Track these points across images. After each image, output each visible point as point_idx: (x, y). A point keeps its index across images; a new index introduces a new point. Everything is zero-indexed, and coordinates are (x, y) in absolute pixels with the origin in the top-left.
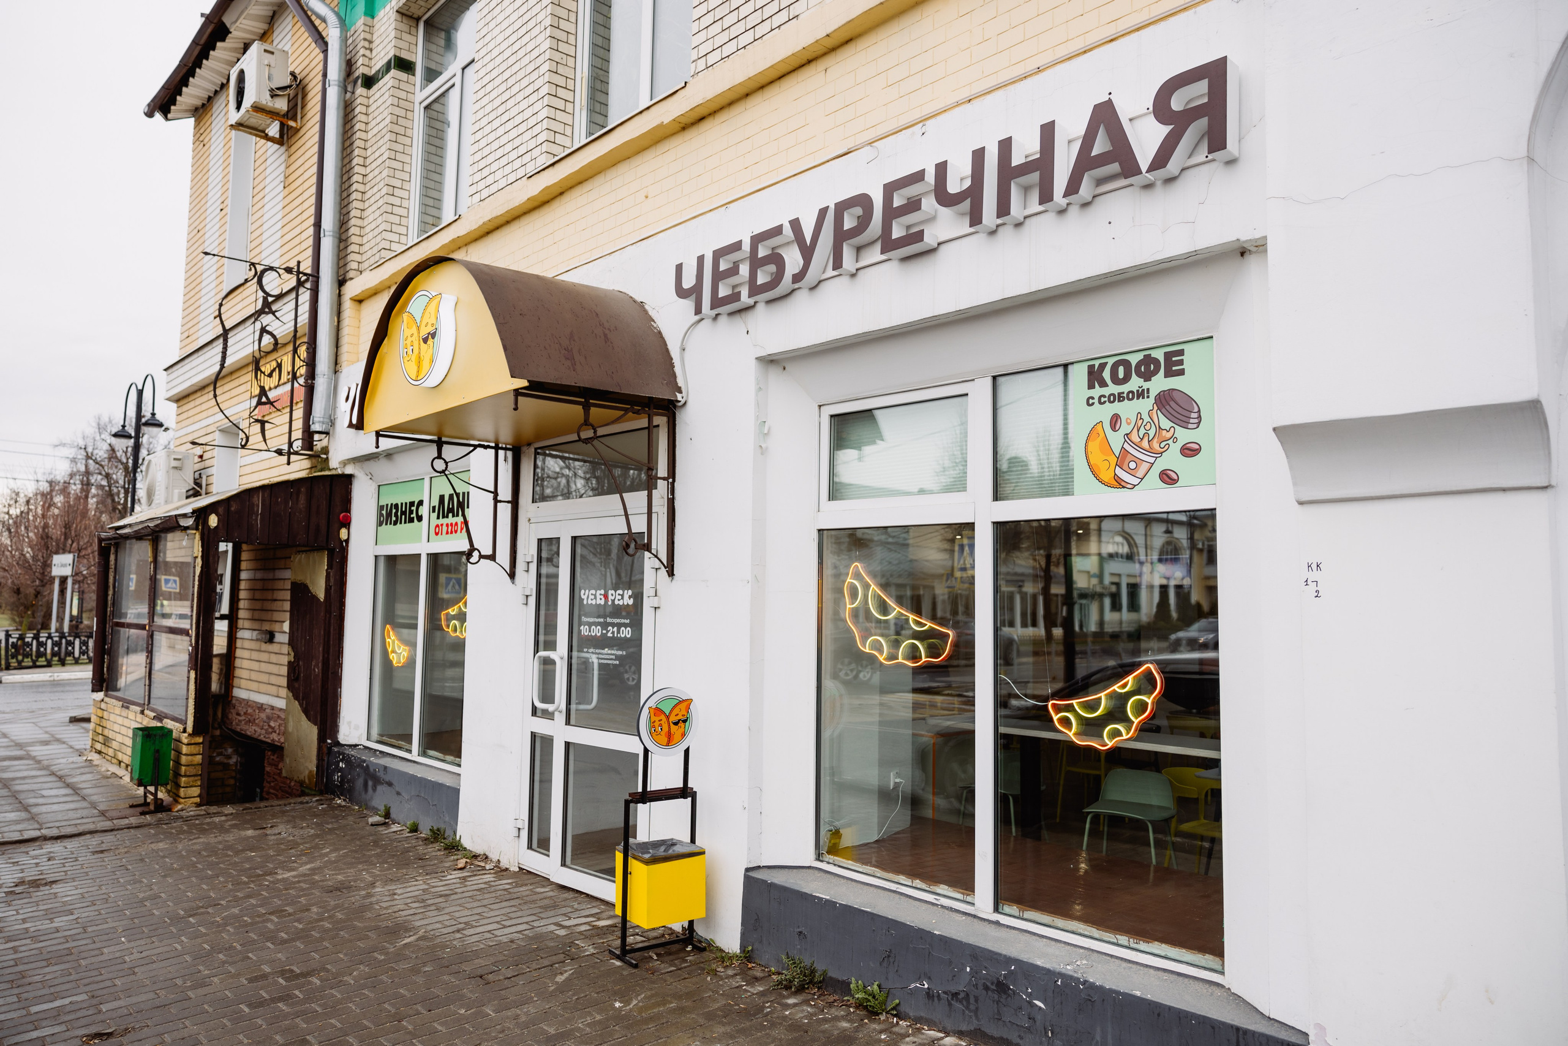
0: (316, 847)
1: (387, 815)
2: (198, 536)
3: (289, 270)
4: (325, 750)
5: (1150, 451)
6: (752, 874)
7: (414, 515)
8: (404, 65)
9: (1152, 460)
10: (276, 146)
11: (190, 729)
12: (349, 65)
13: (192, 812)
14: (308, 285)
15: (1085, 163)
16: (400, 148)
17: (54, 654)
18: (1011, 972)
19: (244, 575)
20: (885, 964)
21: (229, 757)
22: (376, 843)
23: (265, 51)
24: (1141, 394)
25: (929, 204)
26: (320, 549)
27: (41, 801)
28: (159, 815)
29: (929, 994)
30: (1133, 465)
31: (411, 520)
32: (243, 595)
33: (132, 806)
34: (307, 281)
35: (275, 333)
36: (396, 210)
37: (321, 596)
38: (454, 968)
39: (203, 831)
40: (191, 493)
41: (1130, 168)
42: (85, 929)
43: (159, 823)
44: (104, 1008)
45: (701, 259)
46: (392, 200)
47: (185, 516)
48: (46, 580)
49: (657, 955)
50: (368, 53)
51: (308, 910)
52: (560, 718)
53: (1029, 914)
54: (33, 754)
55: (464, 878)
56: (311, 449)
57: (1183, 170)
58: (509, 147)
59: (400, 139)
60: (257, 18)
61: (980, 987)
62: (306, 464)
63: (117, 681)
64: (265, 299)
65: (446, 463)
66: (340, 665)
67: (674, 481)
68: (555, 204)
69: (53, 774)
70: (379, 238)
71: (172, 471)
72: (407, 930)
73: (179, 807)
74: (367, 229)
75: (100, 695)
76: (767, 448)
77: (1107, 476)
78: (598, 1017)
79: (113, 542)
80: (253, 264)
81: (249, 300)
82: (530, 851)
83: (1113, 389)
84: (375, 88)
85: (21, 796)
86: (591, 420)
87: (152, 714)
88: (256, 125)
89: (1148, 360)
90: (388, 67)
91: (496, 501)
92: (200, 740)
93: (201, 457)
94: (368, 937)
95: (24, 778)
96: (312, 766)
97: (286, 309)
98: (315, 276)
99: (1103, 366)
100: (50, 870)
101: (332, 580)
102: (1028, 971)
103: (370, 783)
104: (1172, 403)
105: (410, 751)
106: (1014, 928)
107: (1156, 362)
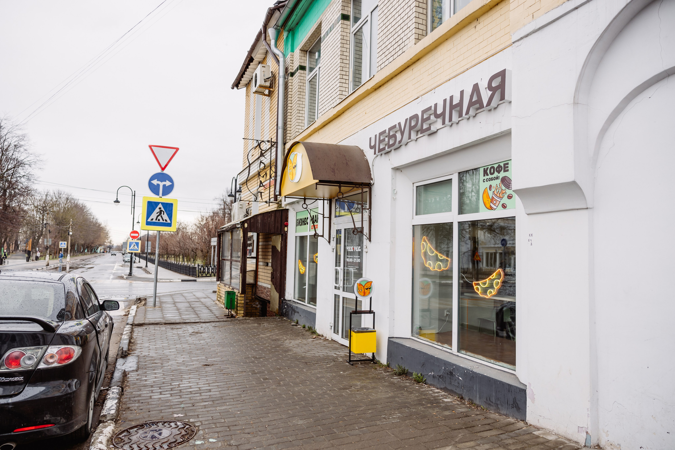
0: (274, 330)
1: (297, 323)
2: (242, 230)
3: (268, 141)
4: (281, 301)
5: (499, 197)
6: (390, 339)
7: (306, 222)
8: (302, 68)
9: (500, 200)
10: (268, 97)
11: (240, 292)
12: (286, 69)
13: (241, 318)
14: (275, 146)
15: (471, 104)
16: (301, 96)
17: (212, 272)
18: (454, 368)
19: (260, 244)
20: (423, 367)
21: (257, 305)
22: (291, 330)
23: (263, 67)
24: (497, 178)
25: (432, 117)
26: (279, 234)
27: (201, 313)
28: (232, 319)
29: (434, 377)
30: (495, 202)
31: (305, 224)
32: (260, 250)
33: (225, 316)
34: (274, 145)
35: (265, 163)
36: (301, 118)
37: (279, 250)
38: (300, 360)
39: (243, 323)
40: (245, 216)
41: (482, 106)
42: (207, 344)
43: (231, 321)
44: (208, 360)
45: (376, 136)
46: (299, 115)
47: (238, 224)
48: (210, 247)
49: (361, 363)
50: (292, 65)
51: (265, 344)
52: (341, 289)
53: (468, 353)
54: (201, 301)
55: (313, 341)
56: (277, 201)
57: (498, 105)
58: (329, 97)
59: (302, 93)
60: (261, 54)
61: (446, 374)
62: (276, 205)
63: (223, 278)
64: (261, 152)
65: (307, 205)
66: (286, 273)
67: (371, 210)
68: (342, 116)
69: (206, 306)
70: (295, 128)
71: (239, 209)
72: (290, 351)
73: (238, 317)
74: (292, 125)
75: (219, 282)
76: (396, 198)
77: (488, 206)
78: (334, 375)
79: (221, 233)
80: (257, 140)
81: (257, 153)
82: (334, 334)
83: (490, 176)
84: (294, 76)
85: (196, 312)
86: (342, 191)
87: (231, 288)
88: (261, 91)
89: (499, 166)
90: (297, 70)
91: (324, 217)
92: (243, 296)
93: (248, 204)
94: (279, 352)
95: (198, 307)
96: (277, 306)
97: (268, 155)
98: (277, 143)
99: (487, 168)
100: (201, 330)
101: (283, 245)
102: (458, 368)
103: (293, 312)
104: (505, 181)
105: (305, 302)
106: (462, 357)
107: (501, 167)
